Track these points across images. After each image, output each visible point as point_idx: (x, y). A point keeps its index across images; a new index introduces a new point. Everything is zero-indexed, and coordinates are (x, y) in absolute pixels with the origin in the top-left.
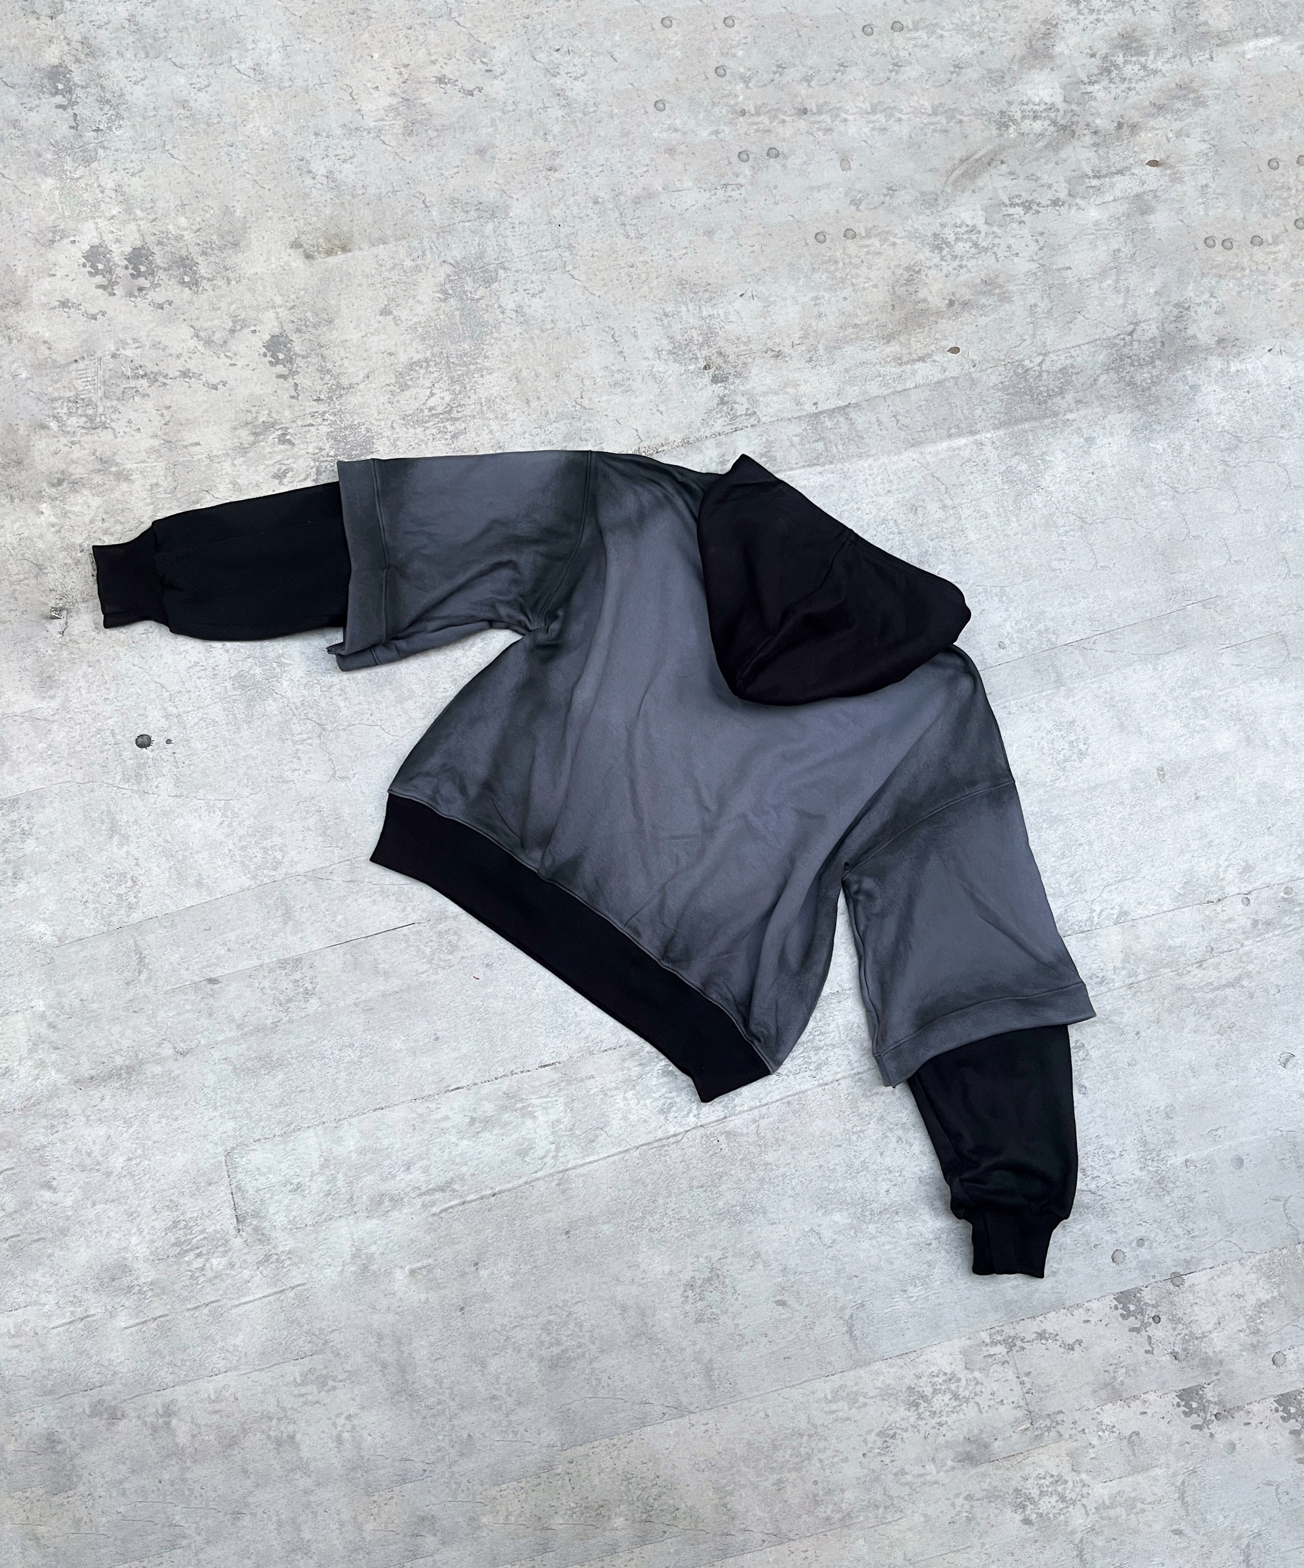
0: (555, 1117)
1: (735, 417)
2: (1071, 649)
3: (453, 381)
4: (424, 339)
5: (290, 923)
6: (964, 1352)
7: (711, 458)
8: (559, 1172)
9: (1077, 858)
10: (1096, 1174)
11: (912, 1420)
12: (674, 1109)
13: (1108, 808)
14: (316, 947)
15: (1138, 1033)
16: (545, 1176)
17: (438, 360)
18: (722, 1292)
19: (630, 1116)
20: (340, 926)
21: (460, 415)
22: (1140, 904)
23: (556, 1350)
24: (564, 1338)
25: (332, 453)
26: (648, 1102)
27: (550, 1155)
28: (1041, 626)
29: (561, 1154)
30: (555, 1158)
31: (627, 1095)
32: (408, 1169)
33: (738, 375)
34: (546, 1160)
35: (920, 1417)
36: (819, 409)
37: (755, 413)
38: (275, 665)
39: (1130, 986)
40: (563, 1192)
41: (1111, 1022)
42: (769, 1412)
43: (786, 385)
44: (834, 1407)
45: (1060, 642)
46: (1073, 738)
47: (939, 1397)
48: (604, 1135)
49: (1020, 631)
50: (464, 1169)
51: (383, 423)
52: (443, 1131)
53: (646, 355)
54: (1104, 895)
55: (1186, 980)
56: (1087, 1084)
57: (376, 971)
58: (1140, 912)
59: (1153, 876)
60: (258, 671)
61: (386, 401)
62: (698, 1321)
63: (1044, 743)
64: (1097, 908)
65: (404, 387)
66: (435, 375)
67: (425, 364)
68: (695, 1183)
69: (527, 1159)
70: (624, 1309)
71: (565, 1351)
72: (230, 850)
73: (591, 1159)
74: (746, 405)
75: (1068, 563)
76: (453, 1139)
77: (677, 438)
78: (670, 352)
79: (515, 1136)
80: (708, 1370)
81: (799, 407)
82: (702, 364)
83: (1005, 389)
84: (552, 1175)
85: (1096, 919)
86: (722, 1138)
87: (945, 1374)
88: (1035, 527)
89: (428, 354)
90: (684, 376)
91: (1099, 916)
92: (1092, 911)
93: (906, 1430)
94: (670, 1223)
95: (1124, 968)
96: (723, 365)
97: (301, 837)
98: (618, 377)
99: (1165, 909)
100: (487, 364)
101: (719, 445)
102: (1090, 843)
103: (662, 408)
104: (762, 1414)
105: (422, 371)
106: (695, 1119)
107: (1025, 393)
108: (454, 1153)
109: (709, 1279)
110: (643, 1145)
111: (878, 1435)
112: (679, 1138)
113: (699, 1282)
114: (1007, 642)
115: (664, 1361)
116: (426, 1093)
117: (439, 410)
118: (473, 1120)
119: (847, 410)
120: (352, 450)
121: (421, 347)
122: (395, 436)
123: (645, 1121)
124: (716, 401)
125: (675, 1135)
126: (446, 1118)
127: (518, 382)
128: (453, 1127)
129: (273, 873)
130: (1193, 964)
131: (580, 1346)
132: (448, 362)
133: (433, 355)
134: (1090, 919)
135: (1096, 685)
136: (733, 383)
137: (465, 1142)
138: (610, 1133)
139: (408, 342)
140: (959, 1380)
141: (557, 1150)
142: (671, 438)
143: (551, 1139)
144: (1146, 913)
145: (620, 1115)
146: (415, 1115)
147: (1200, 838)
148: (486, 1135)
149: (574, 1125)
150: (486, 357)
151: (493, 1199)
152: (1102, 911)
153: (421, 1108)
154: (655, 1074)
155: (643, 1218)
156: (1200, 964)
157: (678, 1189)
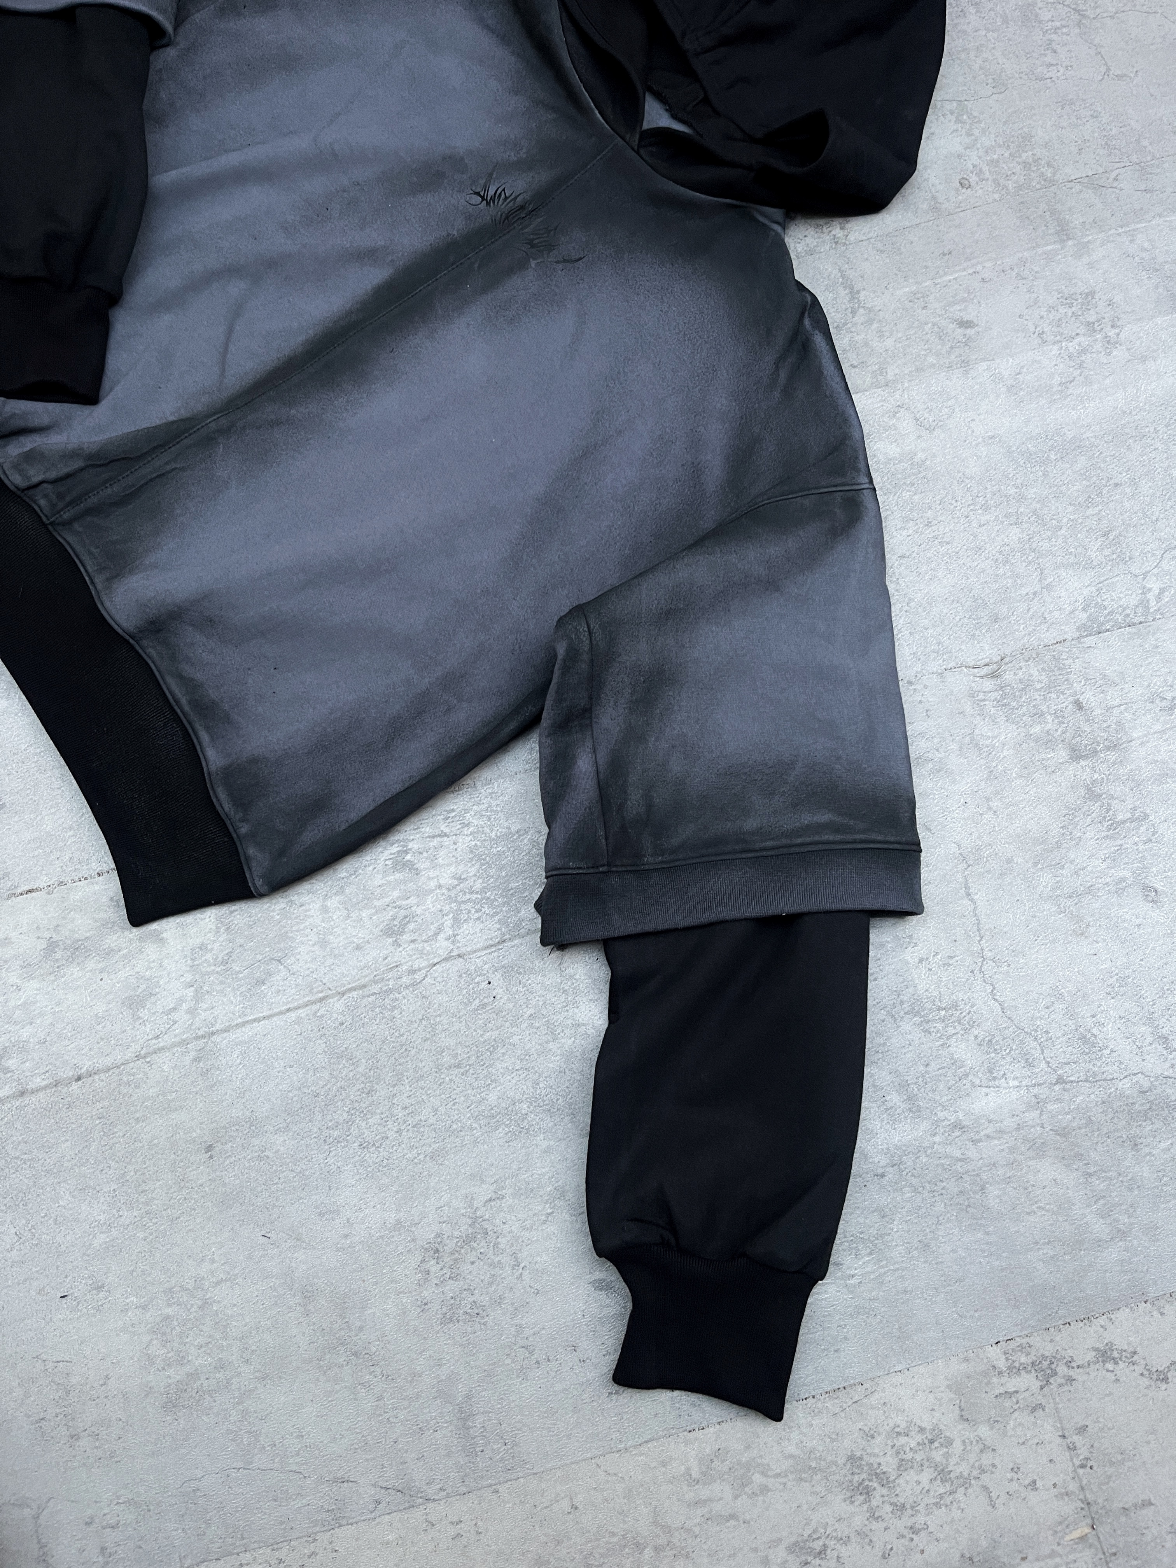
0: (198, 941)
2: (1079, 187)
6: (956, 1387)
8: (197, 1038)
9: (1112, 505)
11: (859, 1521)
12: (411, 926)
16: (174, 1045)
18: (492, 1265)
19: (330, 939)
23: (175, 1374)
24: (193, 1351)
26: (365, 914)
27: (184, 1006)
28: (1028, 156)
29: (203, 1006)
30: (192, 1012)
31: (328, 903)
34: (175, 1016)
35: (873, 1516)
40: (204, 1074)
42: (579, 1500)
44: (705, 1493)
45: (1061, 179)
46: (1093, 319)
47: (909, 1474)
48: (284, 973)
49: (995, 163)
50: (27, 1031)
54: (1164, 564)
56: (1159, 886)
62: (448, 1319)
64: (1155, 586)
68: (447, 1059)
69: (143, 1013)
70: (308, 1295)
71: (194, 1376)
73: (257, 1014)
75: (1060, 68)
76: (14, 979)
79: (122, 974)
80: (464, 1418)
84: (184, 1043)
85: (1153, 603)
86: (496, 979)
87: (922, 1430)
91: (1159, 599)
92: (1145, 591)
93: (845, 1541)
94: (399, 1132)
102: (1133, 483)
104: (565, 1505)
106: (448, 944)
108: (12, 1003)
109: (469, 1240)
110: (350, 990)
111: (790, 1550)
112: (418, 976)
113: (450, 1245)
114: (973, 179)
115: (380, 1398)
118: (52, 946)
123: (357, 946)
128: (16, 957)
131: (221, 1366)
134: (1144, 603)
135: (1125, 239)
137: (34, 984)
138: (295, 968)
140: (947, 1440)
141: (198, 997)
143: (188, 977)
145: (314, 938)
148: (74, 971)
149: (229, 954)
151: (75, 1086)
152: (1162, 591)
154: (380, 867)
155: (349, 1122)
157: (416, 1069)
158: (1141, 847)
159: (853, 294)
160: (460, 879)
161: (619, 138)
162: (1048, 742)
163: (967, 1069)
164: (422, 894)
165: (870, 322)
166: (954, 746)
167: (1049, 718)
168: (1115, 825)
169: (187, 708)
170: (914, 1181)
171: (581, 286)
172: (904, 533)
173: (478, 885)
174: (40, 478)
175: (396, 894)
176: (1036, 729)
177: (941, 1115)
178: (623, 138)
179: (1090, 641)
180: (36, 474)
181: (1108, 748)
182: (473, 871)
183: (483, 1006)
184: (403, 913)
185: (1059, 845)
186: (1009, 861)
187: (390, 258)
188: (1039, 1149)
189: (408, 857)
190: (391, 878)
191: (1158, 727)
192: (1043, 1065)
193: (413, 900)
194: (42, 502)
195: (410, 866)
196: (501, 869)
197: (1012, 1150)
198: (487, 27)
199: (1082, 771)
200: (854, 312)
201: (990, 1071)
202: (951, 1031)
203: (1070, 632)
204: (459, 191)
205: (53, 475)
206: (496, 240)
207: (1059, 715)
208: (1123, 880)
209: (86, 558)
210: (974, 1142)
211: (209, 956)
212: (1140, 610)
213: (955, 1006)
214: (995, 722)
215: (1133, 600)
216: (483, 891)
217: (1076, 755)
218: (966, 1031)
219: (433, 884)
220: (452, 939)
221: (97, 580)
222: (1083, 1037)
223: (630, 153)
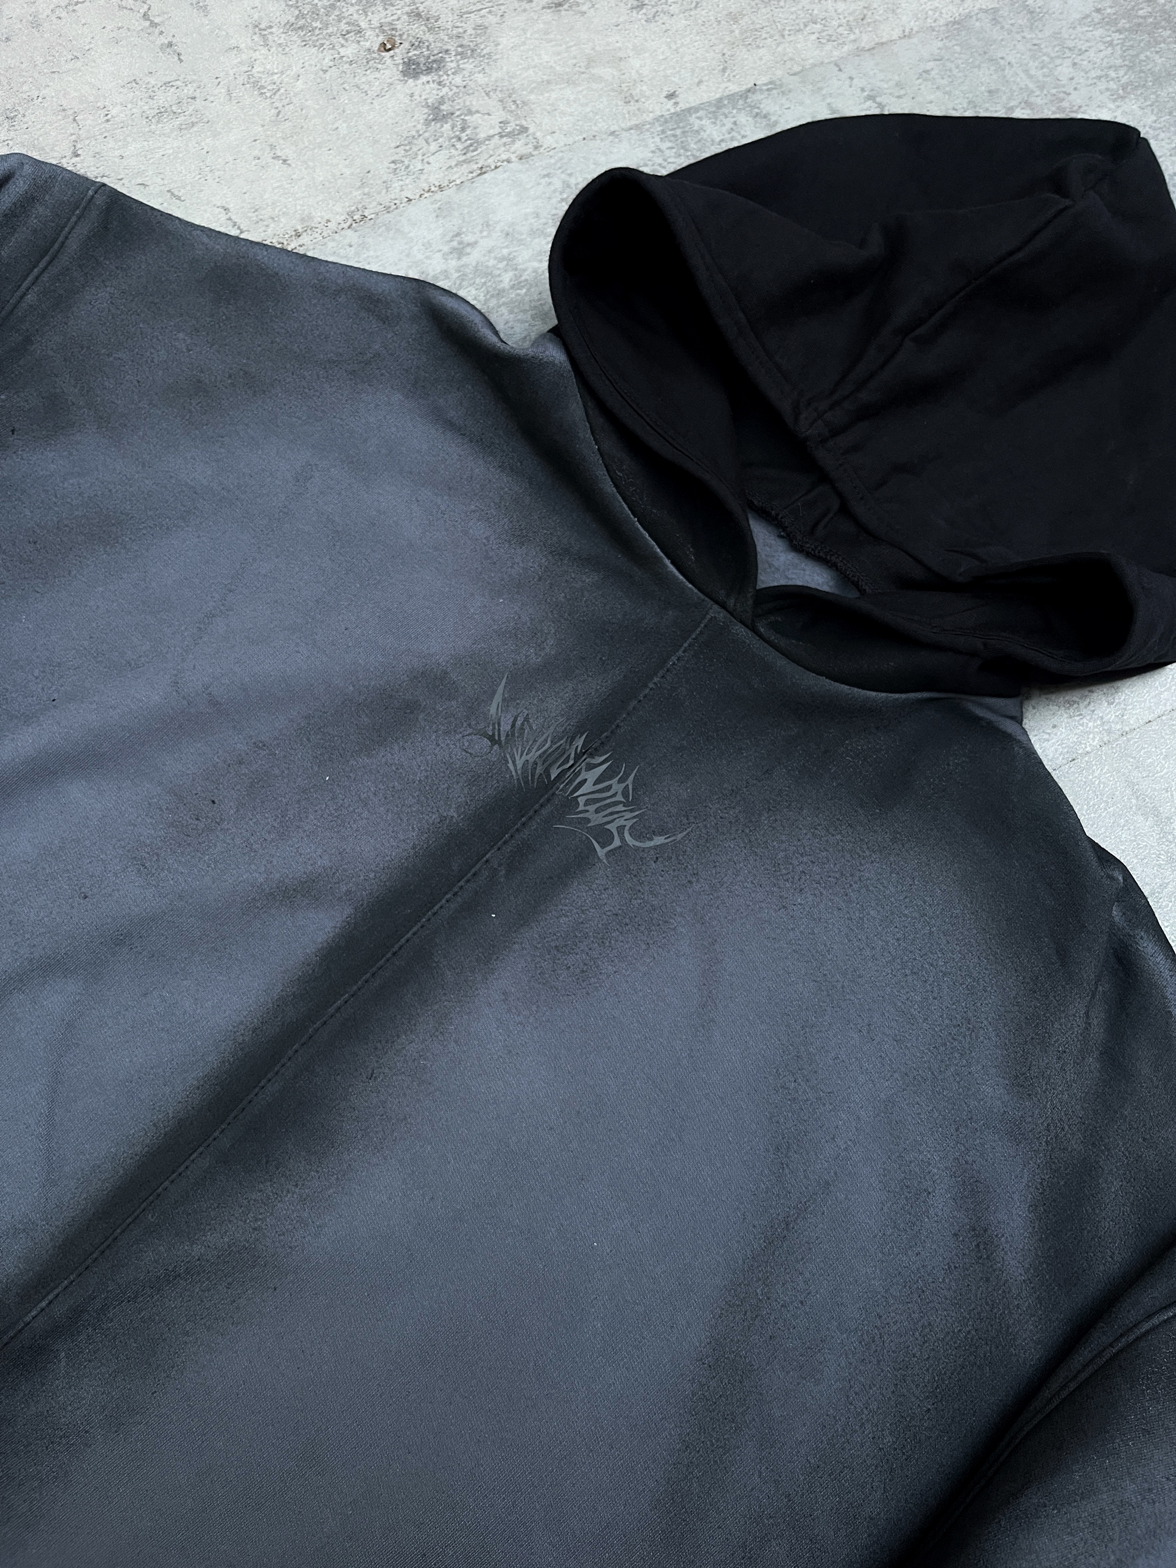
1: (474, 144)
7: (428, 245)
33: (467, 52)
36: (683, 106)
37: (524, 130)
43: (590, 62)
53: (233, 42)
74: (499, 115)
77: (332, 212)
78: (290, 27)
81: (633, 107)
82: (374, 40)
83: (1109, 22)
90: (334, 72)
96: (430, 37)
98: (164, 98)
101: (442, 212)
103: (288, 151)
107: (1156, 25)
119: (753, 98)
124: (421, 114)
136: (458, 71)
142: (319, 215)
161: (716, 607)
171: (697, 887)
178: (723, 606)
187: (344, 889)
198: (450, 425)
204: (447, 733)
206: (530, 818)
223: (740, 630)
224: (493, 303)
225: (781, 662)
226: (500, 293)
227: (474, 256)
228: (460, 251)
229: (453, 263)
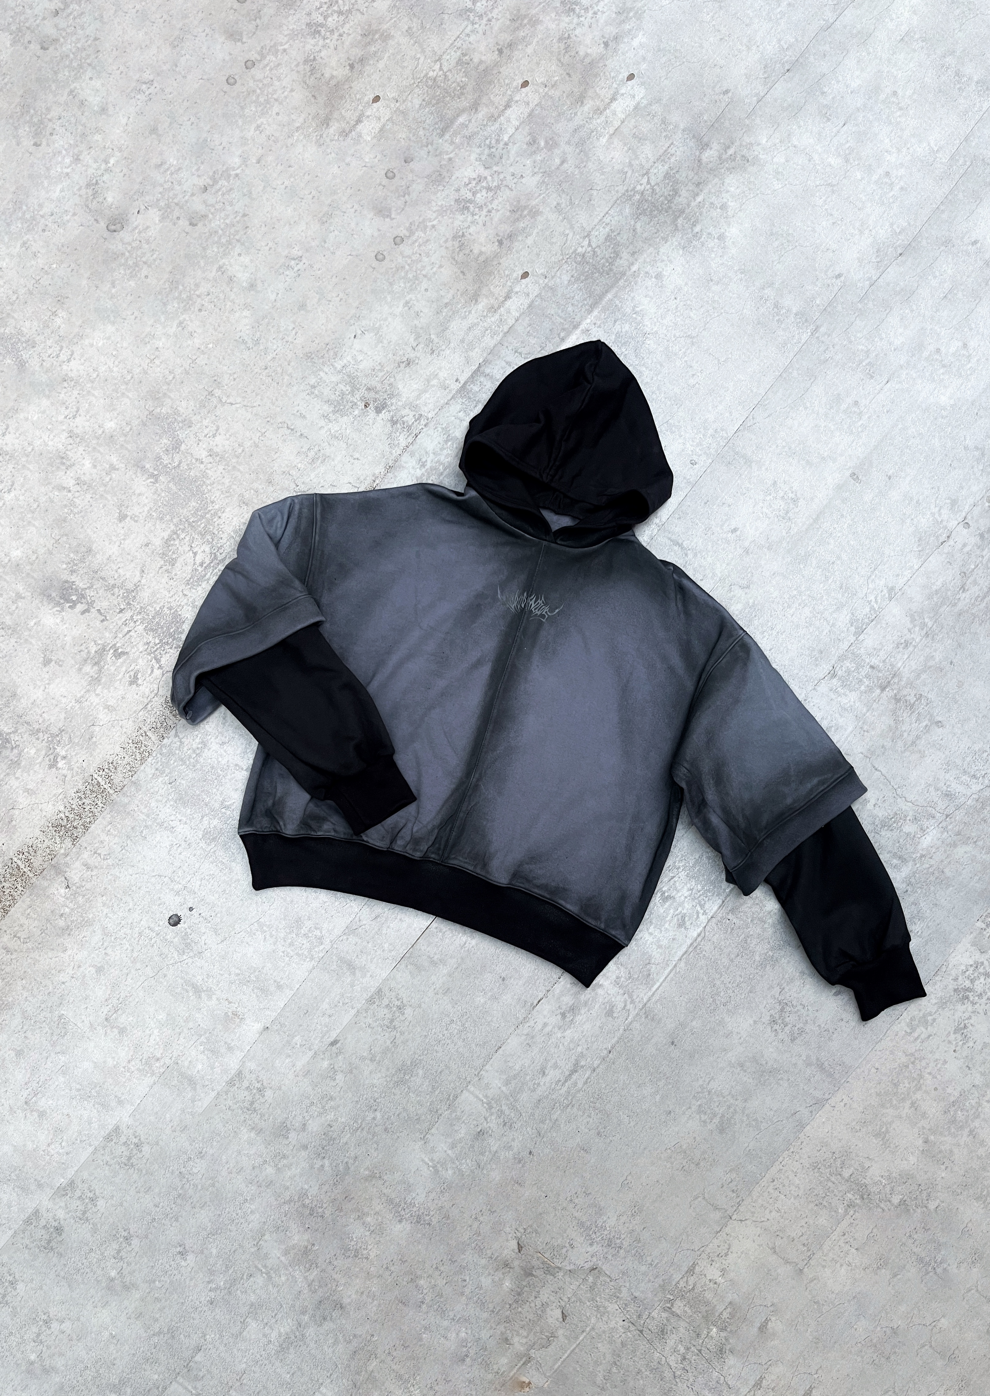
0: (614, 977)
1: (409, 427)
2: (740, 433)
3: (203, 535)
4: (162, 519)
5: (357, 971)
6: (974, 944)
8: (641, 1010)
9: (837, 573)
10: (983, 773)
12: (687, 919)
13: (835, 526)
14: (384, 975)
15: (951, 663)
16: (634, 1018)
17: (182, 527)
18: (796, 1012)
19: (662, 943)
20: (390, 951)
21: (224, 555)
22: (898, 575)
23: (716, 1120)
24: (717, 1109)
25: (157, 641)
26: (667, 926)
27: (628, 1003)
28: (711, 432)
29: (635, 997)
30: (632, 1002)
32: (544, 1073)
33: (391, 396)
34: (628, 1007)
35: (974, 1004)
36: (462, 382)
37: (421, 415)
38: (223, 810)
39: (927, 635)
40: (653, 1019)
41: (930, 667)
43: (428, 381)
45: (730, 435)
46: (782, 494)
47: (977, 982)
48: (654, 966)
49: (699, 444)
50: (579, 1049)
51: (176, 596)
52: (549, 1035)
53: (320, 425)
54: (870, 586)
55: (960, 606)
56: (940, 719)
57: (433, 963)
58: (901, 581)
59: (894, 550)
60: (215, 822)
61: (167, 580)
62: (793, 1040)
63: (765, 510)
64: (872, 598)
65: (173, 562)
66: (187, 538)
67: (175, 536)
68: (733, 956)
69: (615, 1015)
70: (742, 1065)
71: (723, 1116)
72: (283, 952)
73: (656, 987)
74: (412, 414)
75: (699, 374)
76: (559, 1035)
77: (380, 469)
78: (334, 412)
79: (597, 1007)
80: (821, 1067)
81: (447, 391)
82: (362, 405)
83: (577, 279)
84: (637, 1014)
85: (875, 606)
86: (731, 916)
87: (971, 966)
88: (661, 365)
89: (173, 527)
90: (356, 422)
91: (876, 602)
92: (870, 602)
94: (734, 992)
95: (915, 626)
96: (377, 396)
97: (324, 912)
98: (311, 454)
99: (916, 567)
100: (217, 507)
101: (412, 455)
102: (839, 558)
103: (357, 455)
105: (177, 542)
106: (704, 917)
107: (592, 273)
108: (566, 1044)
109: (782, 1010)
110: (684, 955)
112: (703, 935)
113: (777, 1016)
114: (695, 458)
115: (789, 1080)
116: (521, 1019)
117: (207, 561)
118: (563, 1015)
119: (481, 369)
120: (168, 629)
121: (164, 526)
122: (191, 600)
123: (673, 939)
124: (389, 425)
125: (699, 935)
126: (545, 1025)
127: (247, 505)
128: (554, 1027)
129: (321, 947)
130: (958, 592)
131: (729, 1107)
132: (190, 524)
133: (176, 526)
134: (872, 608)
135: (774, 447)
136: (392, 404)
137: (568, 1032)
138: (657, 962)
139: (153, 528)
140: (982, 963)
141: (631, 996)
142: (377, 472)
143: (622, 991)
144: (906, 579)
145: (654, 947)
146: (524, 1037)
147: (909, 504)
148: (579, 1018)
149: (629, 973)
150: (213, 502)
151: (610, 1055)
152: (876, 598)
153: (525, 1029)
154: (659, 905)
155: (714, 1001)
156: (963, 588)
157: (724, 967)
158: (926, 708)
159: (680, 545)
160: (692, 890)
161: (545, 542)
162: (870, 690)
163: (913, 834)
164: (681, 904)
165: (695, 555)
166: (837, 715)
167: (865, 680)
168: (912, 706)
169: (548, 896)
170: (919, 885)
172: (765, 639)
173: (699, 887)
174: (426, 847)
175: (672, 911)
176: (863, 688)
177: (914, 856)
178: (547, 541)
179: (861, 637)
180: (424, 847)
181: (893, 677)
182: (693, 883)
183: (733, 929)
184: (680, 916)
185: (897, 728)
186: (883, 747)
187: (487, 658)
188: (954, 845)
189: (666, 894)
190: (666, 906)
191: (906, 657)
192: (938, 814)
193: (680, 909)
194: (433, 856)
195: (669, 897)
196: (703, 876)
197: (945, 851)
198: (450, 522)
199: (889, 693)
200: (686, 555)
201: (922, 829)
202: (900, 824)
203: (852, 639)
204: (491, 608)
205: (430, 843)
206: (523, 620)
207: (868, 676)
208: (926, 726)
209: (466, 866)
210: (931, 858)
211: (622, 979)
212: (872, 612)
213: (896, 814)
214: (846, 695)
215: (868, 609)
216: (703, 888)
217: (883, 689)
218: (905, 820)
219: (683, 898)
220: (705, 913)
221: (479, 871)
222: (947, 795)
223: (553, 545)
224: (441, 478)
225: (567, 549)
226: (442, 474)
227: (429, 465)
228: (423, 465)
229: (423, 470)
